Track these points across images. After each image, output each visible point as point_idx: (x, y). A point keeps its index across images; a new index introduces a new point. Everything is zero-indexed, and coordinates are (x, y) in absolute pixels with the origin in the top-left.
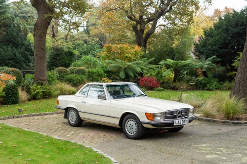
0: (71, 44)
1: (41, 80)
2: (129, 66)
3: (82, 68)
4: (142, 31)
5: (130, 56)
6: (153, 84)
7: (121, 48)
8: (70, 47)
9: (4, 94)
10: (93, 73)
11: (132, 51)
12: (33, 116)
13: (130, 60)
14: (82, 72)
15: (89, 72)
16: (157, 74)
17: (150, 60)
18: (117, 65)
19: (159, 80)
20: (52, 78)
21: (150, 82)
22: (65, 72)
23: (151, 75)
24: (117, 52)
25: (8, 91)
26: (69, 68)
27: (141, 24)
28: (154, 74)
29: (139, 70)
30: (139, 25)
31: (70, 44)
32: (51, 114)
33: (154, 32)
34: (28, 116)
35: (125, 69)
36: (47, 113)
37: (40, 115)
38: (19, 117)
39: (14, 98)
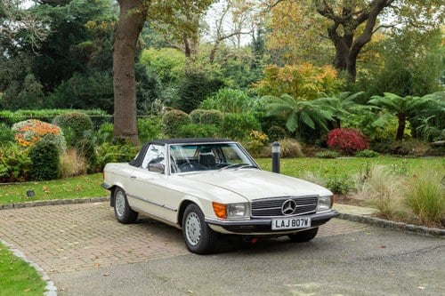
0: (219, 66)
1: (124, 134)
2: (306, 108)
3: (214, 111)
4: (349, 38)
5: (314, 87)
6: (352, 144)
7: (295, 73)
8: (217, 71)
9: (29, 160)
10: (234, 121)
11: (319, 78)
12: (53, 204)
13: (312, 96)
14: (214, 119)
15: (227, 119)
16: (364, 124)
17: (355, 95)
18: (285, 104)
19: (368, 135)
20: (150, 130)
21: (347, 137)
22: (181, 119)
23: (351, 125)
24: (288, 81)
25: (38, 155)
26: (193, 112)
27: (345, 26)
28: (357, 123)
29: (328, 115)
30: (341, 26)
31: (217, 68)
32: (90, 201)
33: (369, 40)
34: (44, 204)
35: (298, 114)
36: (84, 198)
37: (69, 202)
38: (24, 206)
39: (47, 169)
